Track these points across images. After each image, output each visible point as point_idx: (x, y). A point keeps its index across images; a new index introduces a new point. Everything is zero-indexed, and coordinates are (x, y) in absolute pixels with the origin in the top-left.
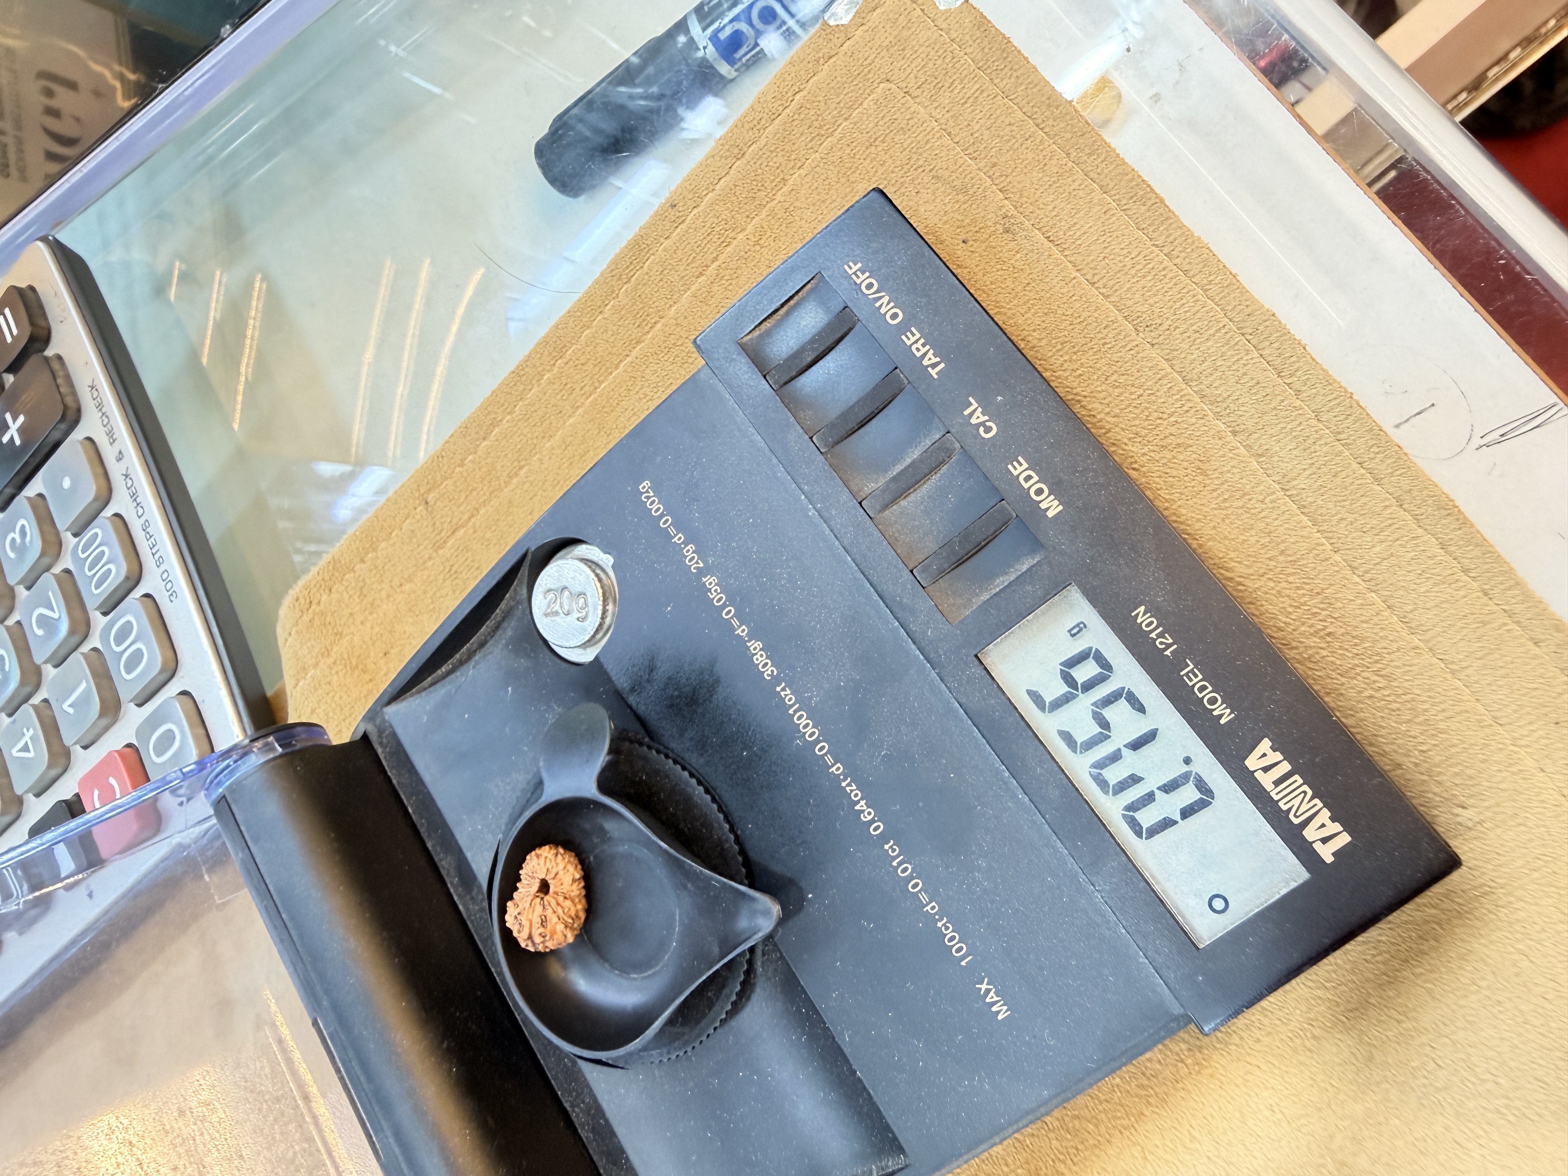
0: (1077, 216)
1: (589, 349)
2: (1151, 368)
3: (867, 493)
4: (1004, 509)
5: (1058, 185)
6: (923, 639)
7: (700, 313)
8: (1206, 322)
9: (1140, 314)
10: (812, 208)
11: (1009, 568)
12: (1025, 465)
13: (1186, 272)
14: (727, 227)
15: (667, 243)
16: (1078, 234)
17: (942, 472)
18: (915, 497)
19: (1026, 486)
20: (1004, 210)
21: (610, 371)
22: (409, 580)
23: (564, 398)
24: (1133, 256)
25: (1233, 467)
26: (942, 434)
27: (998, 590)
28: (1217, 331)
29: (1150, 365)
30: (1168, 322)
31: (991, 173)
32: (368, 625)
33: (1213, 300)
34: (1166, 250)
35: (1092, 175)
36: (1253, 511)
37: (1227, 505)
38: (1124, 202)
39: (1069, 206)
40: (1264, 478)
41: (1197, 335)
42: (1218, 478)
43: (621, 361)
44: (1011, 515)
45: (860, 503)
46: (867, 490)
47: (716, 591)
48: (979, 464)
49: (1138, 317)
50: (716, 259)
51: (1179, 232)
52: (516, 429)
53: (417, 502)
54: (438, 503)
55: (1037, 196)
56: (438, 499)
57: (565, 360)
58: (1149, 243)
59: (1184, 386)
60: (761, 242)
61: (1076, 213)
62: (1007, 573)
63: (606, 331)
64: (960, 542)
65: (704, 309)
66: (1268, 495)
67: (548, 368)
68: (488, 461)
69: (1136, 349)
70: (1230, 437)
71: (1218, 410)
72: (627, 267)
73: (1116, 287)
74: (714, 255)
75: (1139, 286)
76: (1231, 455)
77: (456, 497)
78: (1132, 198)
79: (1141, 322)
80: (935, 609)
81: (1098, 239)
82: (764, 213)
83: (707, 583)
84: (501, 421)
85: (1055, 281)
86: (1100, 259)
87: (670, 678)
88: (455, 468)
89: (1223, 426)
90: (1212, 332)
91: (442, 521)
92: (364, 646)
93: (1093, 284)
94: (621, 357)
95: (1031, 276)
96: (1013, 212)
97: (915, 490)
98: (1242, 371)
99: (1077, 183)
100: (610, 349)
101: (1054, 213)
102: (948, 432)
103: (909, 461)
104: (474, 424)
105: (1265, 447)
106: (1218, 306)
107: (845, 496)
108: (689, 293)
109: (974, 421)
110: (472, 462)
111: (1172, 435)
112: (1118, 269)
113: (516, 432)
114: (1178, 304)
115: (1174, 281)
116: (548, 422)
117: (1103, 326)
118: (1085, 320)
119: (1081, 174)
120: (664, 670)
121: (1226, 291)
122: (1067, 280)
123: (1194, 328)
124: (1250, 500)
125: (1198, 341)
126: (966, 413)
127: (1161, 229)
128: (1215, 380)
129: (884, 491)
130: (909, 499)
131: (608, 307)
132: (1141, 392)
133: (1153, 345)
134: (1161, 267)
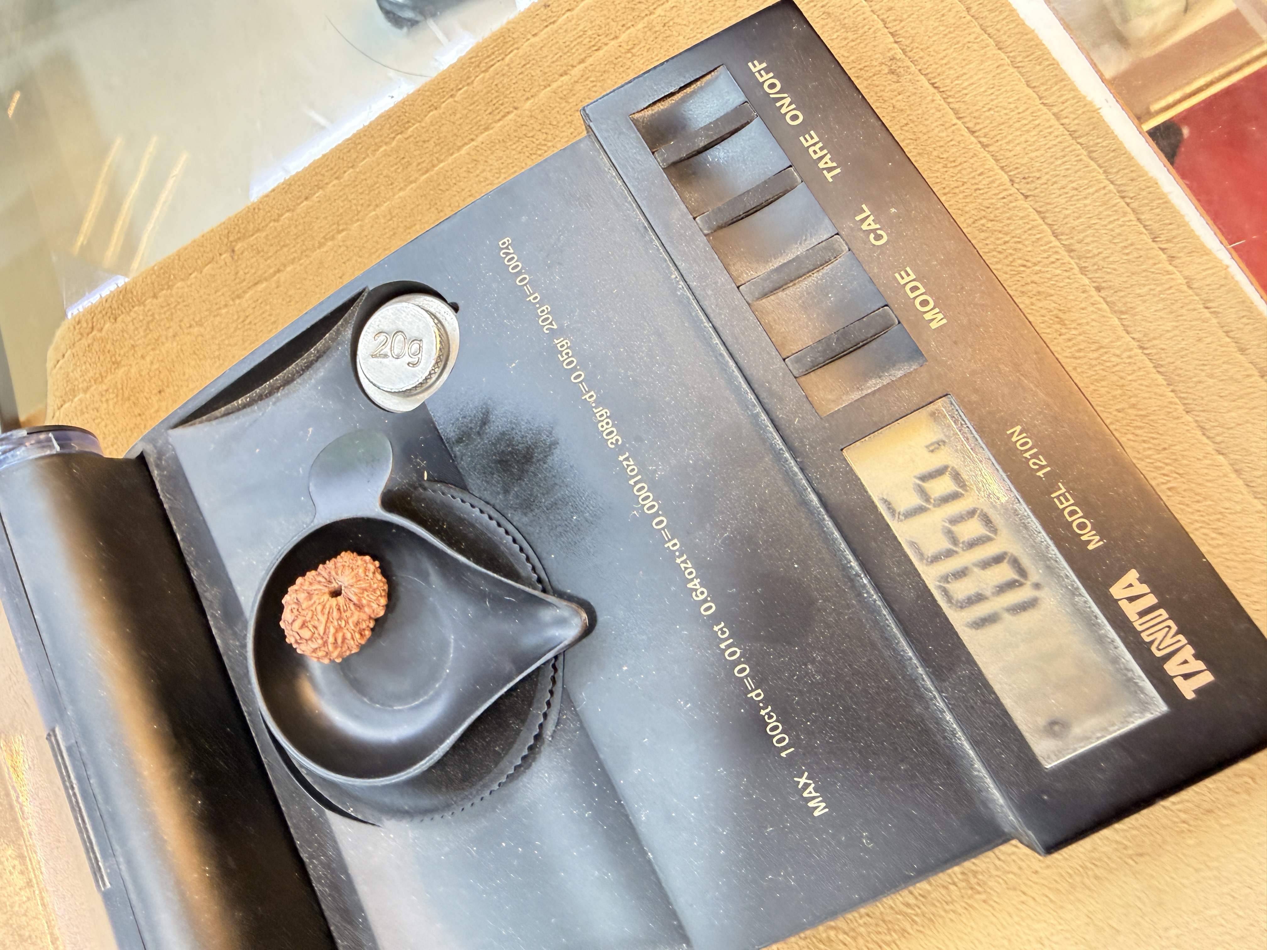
0: (968, 67)
1: (432, 128)
2: (1022, 218)
3: (746, 280)
4: (886, 315)
5: (952, 35)
6: (789, 427)
7: (558, 109)
8: (1086, 182)
9: (1018, 166)
10: (691, 27)
11: (883, 372)
12: (913, 277)
13: (1072, 133)
14: (600, 32)
15: (533, 40)
16: (966, 84)
17: (824, 271)
18: (792, 291)
19: (912, 295)
20: (892, 52)
21: (451, 151)
22: (200, 324)
23: (399, 171)
24: (1020, 111)
25: (1093, 320)
26: (830, 235)
27: (869, 391)
28: (1097, 191)
29: (1021, 215)
30: (1047, 177)
31: (885, 16)
32: (148, 359)
33: (1096, 162)
34: (1055, 110)
35: (990, 30)
36: (1108, 364)
37: (1081, 354)
38: (1019, 59)
39: (961, 57)
40: (1124, 334)
41: (1075, 192)
42: (1075, 329)
43: (466, 144)
44: (893, 320)
45: (738, 287)
46: (745, 277)
47: (567, 354)
48: (867, 268)
49: (1017, 168)
50: (582, 61)
51: (1073, 94)
52: (341, 193)
53: (224, 248)
54: (246, 253)
55: (929, 43)
56: (247, 249)
57: (406, 136)
58: (1038, 102)
59: (1053, 239)
60: (633, 51)
61: (967, 65)
62: (880, 377)
63: (454, 114)
64: (838, 339)
65: (563, 105)
66: (1125, 350)
67: (387, 140)
68: (306, 220)
69: (1010, 198)
70: (1093, 292)
71: (1086, 265)
72: (489, 56)
73: (998, 138)
74: (583, 56)
75: (1023, 139)
76: (1092, 309)
77: (265, 250)
78: (1028, 56)
79: (1019, 173)
80: (805, 399)
81: (985, 91)
82: (640, 26)
83: (559, 346)
84: (327, 184)
85: (935, 124)
86: (984, 109)
87: (503, 434)
88: (270, 222)
89: (1087, 281)
90: (1091, 190)
91: (246, 271)
92: (140, 380)
93: (973, 132)
94: (466, 140)
95: (911, 117)
96: (900, 55)
97: (794, 284)
98: (1117, 231)
99: (973, 36)
100: (456, 131)
101: (944, 62)
102: (837, 234)
103: (791, 256)
104: (299, 183)
105: (1129, 305)
106: (1100, 167)
107: (723, 278)
108: (549, 89)
109: (865, 227)
110: (290, 219)
111: (1032, 282)
112: (1002, 121)
113: (341, 196)
114: (1059, 162)
115: (1059, 139)
116: (376, 192)
117: (978, 172)
118: (961, 164)
119: (978, 30)
120: (497, 425)
121: (1112, 154)
122: (947, 125)
123: (1074, 185)
124: (1106, 353)
125: (1075, 198)
126: (858, 218)
127: (1054, 89)
128: (1087, 236)
129: (764, 280)
130: (787, 292)
131: (461, 92)
132: (1007, 239)
133: (1026, 197)
134: (1048, 125)
